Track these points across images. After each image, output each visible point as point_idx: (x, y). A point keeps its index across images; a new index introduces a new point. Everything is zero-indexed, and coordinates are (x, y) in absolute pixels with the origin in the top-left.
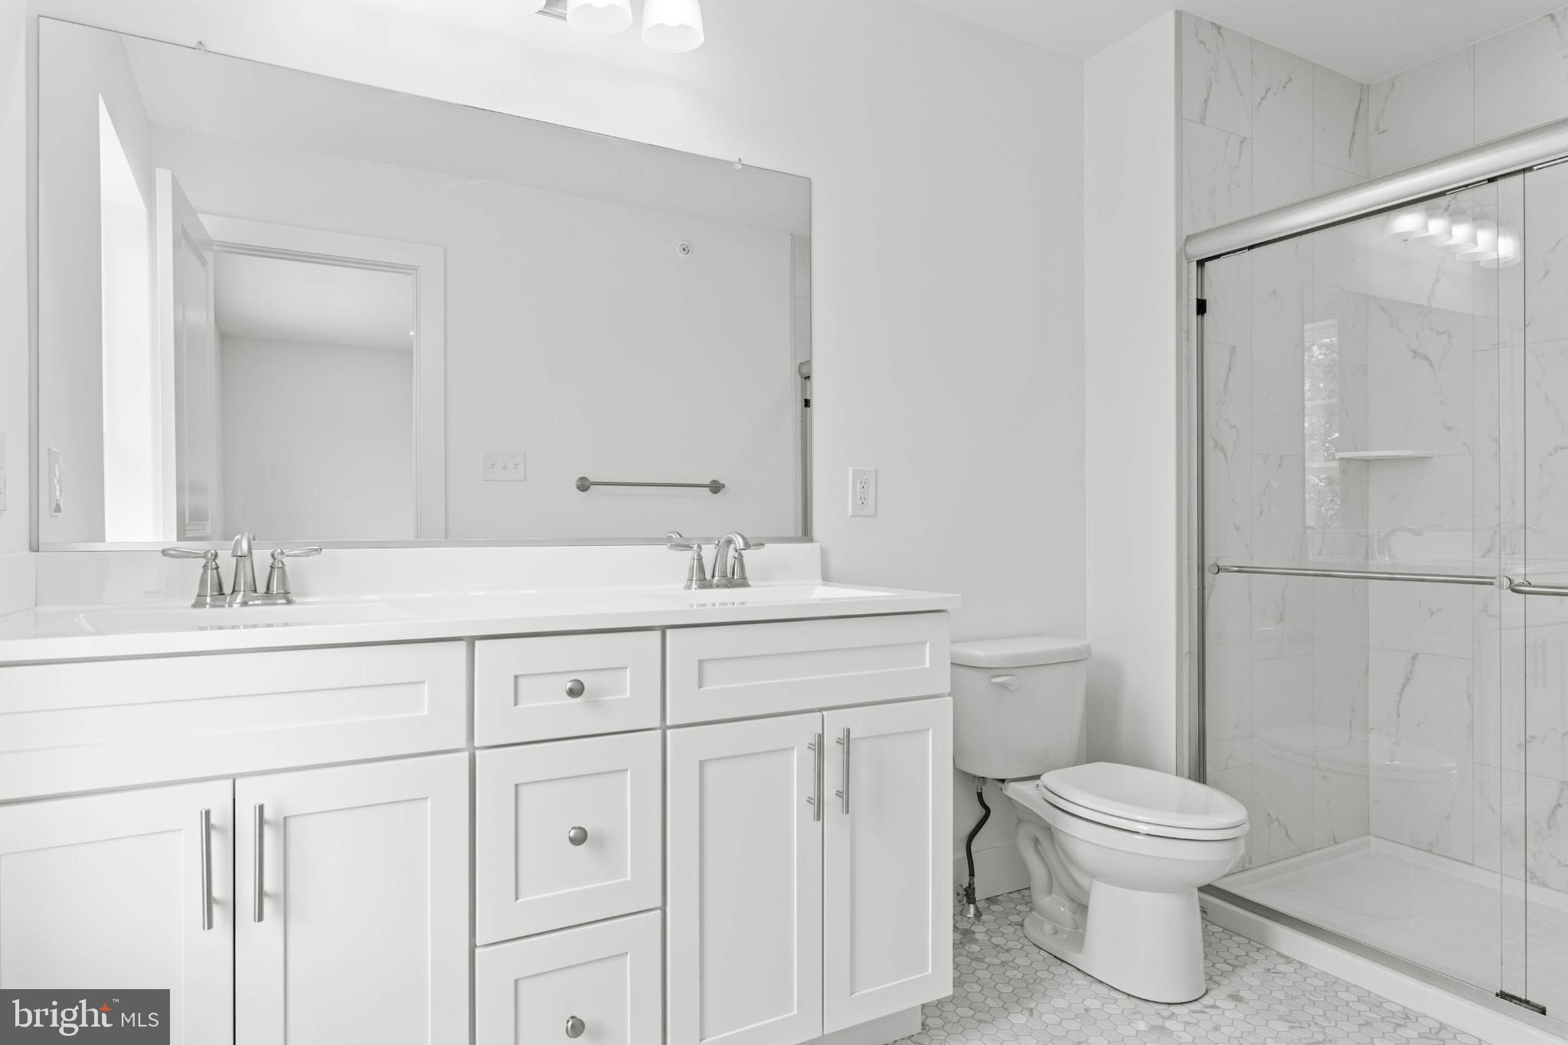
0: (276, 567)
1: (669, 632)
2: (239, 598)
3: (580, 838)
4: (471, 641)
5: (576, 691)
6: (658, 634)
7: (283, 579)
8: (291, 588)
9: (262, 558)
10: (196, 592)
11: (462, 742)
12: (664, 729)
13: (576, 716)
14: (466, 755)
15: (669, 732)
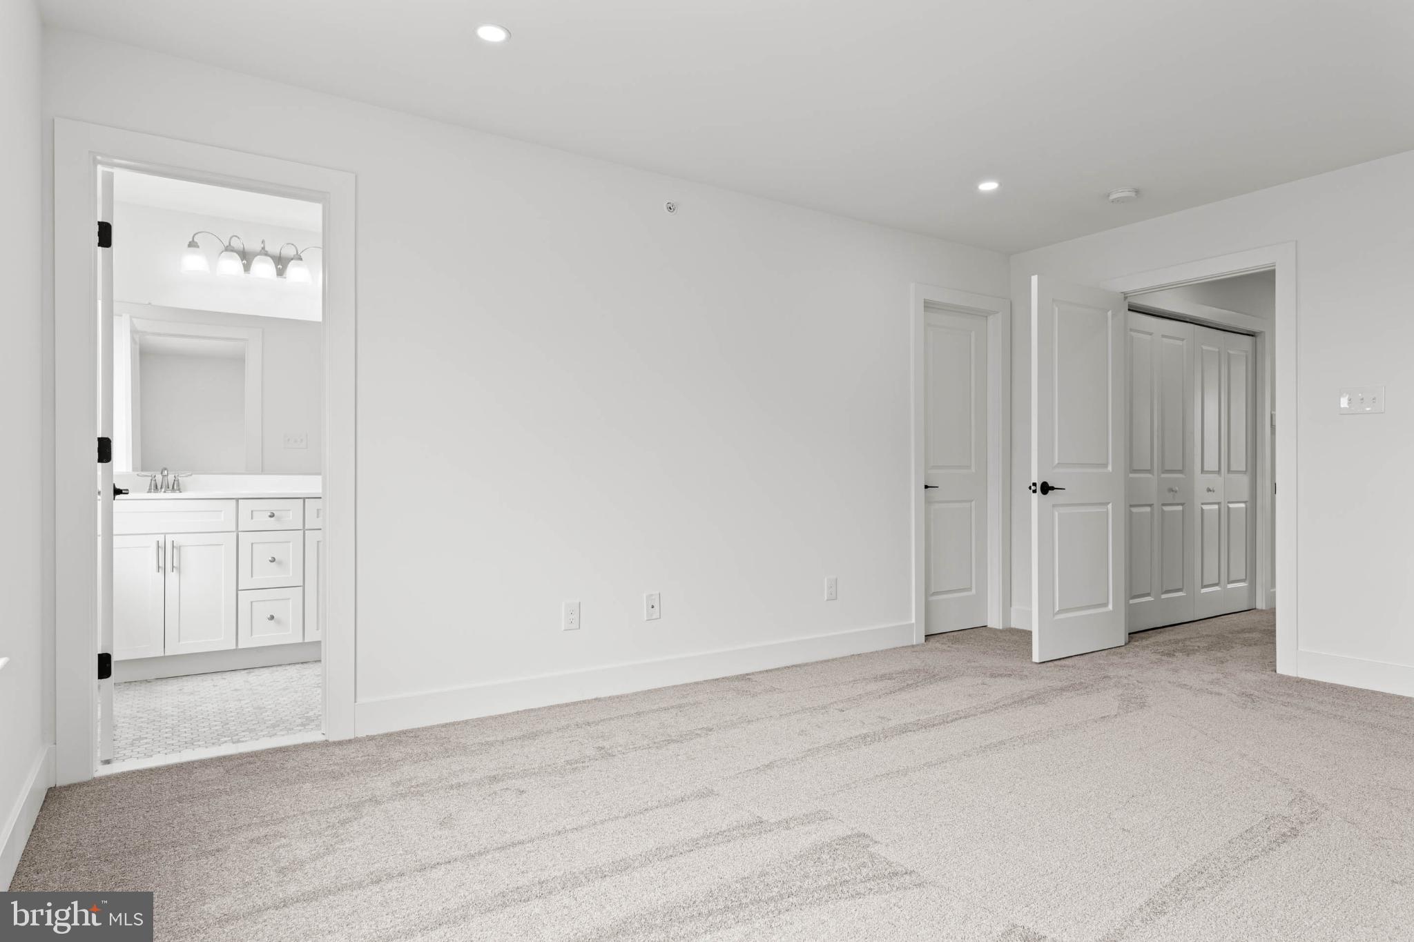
0: (176, 480)
1: (307, 500)
2: (163, 490)
3: (273, 560)
4: (237, 500)
5: (272, 516)
6: (302, 500)
7: (178, 485)
8: (181, 487)
9: (171, 478)
10: (148, 488)
11: (234, 529)
12: (304, 530)
13: (272, 523)
14: (235, 534)
15: (306, 531)
